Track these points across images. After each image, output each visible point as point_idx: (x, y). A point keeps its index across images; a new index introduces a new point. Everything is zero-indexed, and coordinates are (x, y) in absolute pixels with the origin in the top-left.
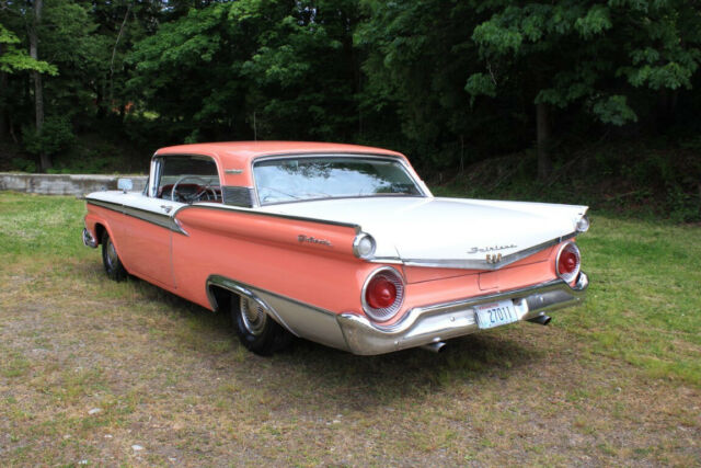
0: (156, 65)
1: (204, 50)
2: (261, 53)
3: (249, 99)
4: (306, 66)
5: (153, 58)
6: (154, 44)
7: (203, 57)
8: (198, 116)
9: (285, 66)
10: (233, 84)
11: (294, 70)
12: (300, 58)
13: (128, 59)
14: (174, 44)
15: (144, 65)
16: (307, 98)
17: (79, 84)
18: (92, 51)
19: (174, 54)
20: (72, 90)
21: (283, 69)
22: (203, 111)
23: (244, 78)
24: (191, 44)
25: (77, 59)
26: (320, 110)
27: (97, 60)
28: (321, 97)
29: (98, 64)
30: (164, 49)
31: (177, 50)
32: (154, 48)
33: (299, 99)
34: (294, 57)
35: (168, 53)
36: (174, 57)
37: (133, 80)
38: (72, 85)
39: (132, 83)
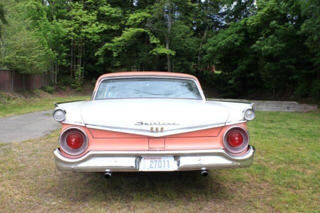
0: (215, 48)
1: (236, 40)
2: (260, 40)
3: (259, 63)
4: (283, 45)
5: (214, 46)
6: (215, 39)
7: (235, 43)
8: (235, 71)
9: (272, 46)
10: (252, 56)
11: (276, 47)
12: (281, 41)
13: (204, 47)
14: (224, 39)
15: (210, 48)
16: (285, 61)
17: (186, 59)
18: (190, 44)
19: (223, 43)
20: (182, 61)
21: (271, 47)
22: (238, 69)
23: (256, 53)
24: (230, 38)
25: (183, 48)
26: (292, 67)
27: (192, 48)
28: (294, 60)
29: (193, 50)
30: (219, 41)
31: (224, 41)
32: (215, 41)
33: (281, 62)
34: (278, 41)
35: (221, 43)
36: (223, 44)
37: (206, 56)
38: (182, 59)
39: (207, 57)
